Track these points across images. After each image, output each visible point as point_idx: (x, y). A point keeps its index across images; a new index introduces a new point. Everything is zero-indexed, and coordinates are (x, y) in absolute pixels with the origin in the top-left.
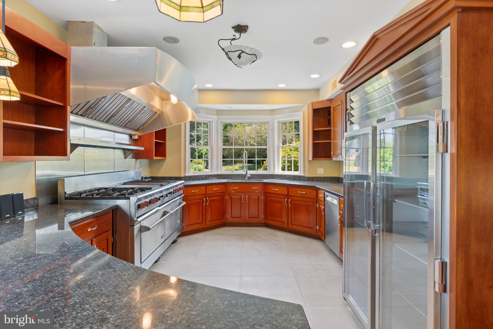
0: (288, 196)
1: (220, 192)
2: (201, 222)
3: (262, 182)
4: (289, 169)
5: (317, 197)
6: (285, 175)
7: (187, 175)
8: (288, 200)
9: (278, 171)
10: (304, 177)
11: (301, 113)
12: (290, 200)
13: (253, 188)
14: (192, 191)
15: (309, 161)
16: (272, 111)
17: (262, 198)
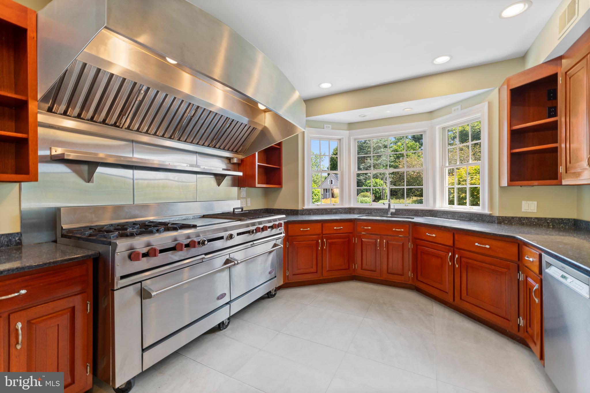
0: (453, 248)
1: (346, 232)
2: (316, 271)
3: (410, 222)
4: (462, 202)
5: (519, 260)
6: (453, 212)
7: (306, 207)
8: (453, 257)
9: (442, 205)
10: (490, 216)
11: (486, 105)
12: (457, 256)
13: (394, 229)
14: (302, 229)
15: (501, 188)
16: (431, 113)
17: (410, 245)
